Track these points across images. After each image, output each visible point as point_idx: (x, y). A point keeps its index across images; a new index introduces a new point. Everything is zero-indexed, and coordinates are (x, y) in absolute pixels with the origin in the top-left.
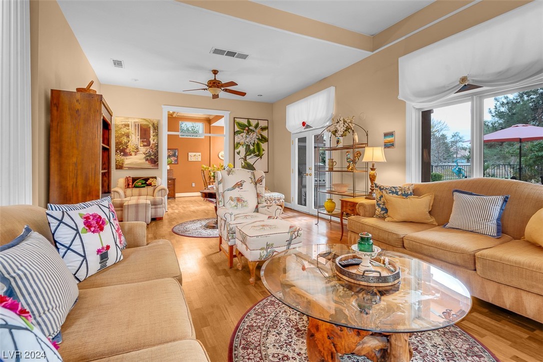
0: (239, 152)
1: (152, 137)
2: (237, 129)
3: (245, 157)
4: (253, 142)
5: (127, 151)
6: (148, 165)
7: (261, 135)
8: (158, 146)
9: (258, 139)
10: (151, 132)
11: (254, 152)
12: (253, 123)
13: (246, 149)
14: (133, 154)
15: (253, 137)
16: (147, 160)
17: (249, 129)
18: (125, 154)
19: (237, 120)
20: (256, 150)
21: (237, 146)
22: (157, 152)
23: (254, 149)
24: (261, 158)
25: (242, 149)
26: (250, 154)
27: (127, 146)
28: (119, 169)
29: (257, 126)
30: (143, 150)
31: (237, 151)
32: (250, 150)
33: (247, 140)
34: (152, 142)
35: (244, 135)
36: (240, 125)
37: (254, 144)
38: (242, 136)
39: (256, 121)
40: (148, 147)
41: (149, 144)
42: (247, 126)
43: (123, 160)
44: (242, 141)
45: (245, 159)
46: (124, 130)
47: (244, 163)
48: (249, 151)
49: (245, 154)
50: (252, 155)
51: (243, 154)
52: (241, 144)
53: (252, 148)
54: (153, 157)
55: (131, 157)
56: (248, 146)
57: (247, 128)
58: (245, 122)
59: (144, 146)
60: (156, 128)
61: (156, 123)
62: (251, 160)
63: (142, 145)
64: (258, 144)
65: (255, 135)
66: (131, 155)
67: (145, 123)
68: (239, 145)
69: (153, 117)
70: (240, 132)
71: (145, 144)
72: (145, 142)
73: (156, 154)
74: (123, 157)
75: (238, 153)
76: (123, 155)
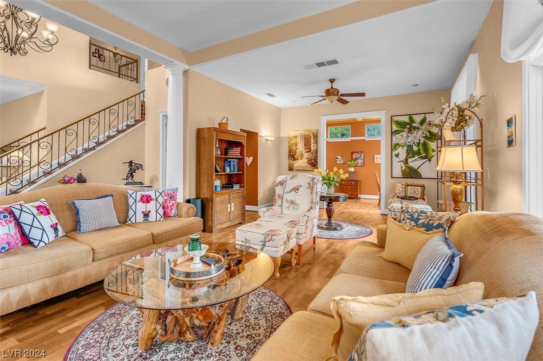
0: (398, 154)
1: (312, 144)
2: (395, 128)
3: (407, 160)
4: (416, 141)
5: (296, 157)
6: (309, 167)
7: (430, 132)
8: (317, 151)
9: (426, 137)
10: (312, 140)
11: (418, 153)
12: (418, 119)
13: (407, 150)
14: (299, 158)
15: (418, 136)
16: (309, 164)
17: (411, 126)
18: (295, 159)
19: (395, 118)
20: (422, 151)
21: (395, 147)
22: (317, 157)
23: (419, 150)
24: (430, 160)
25: (402, 152)
26: (413, 156)
27: (295, 153)
28: (291, 170)
29: (422, 122)
30: (306, 155)
31: (395, 153)
32: (413, 152)
33: (409, 140)
34: (312, 149)
35: (405, 134)
36: (398, 123)
37: (418, 144)
38: (402, 136)
39: (423, 116)
40: (309, 153)
41: (310, 151)
42: (408, 124)
43: (293, 164)
44: (402, 142)
45: (406, 162)
46: (294, 141)
47: (404, 167)
48: (411, 152)
49: (407, 156)
50: (416, 157)
51: (403, 156)
52: (400, 146)
53: (415, 148)
54: (313, 161)
55: (298, 161)
56: (410, 147)
57: (408, 126)
58: (406, 119)
59: (307, 152)
60: (316, 137)
61: (315, 132)
62: (414, 163)
63: (305, 151)
64: (425, 144)
65: (420, 133)
66: (298, 160)
67: (308, 133)
68: (397, 147)
69: (313, 128)
70: (399, 132)
71: (308, 150)
72: (308, 148)
73: (316, 159)
74: (293, 162)
75: (397, 156)
76: (293, 160)
